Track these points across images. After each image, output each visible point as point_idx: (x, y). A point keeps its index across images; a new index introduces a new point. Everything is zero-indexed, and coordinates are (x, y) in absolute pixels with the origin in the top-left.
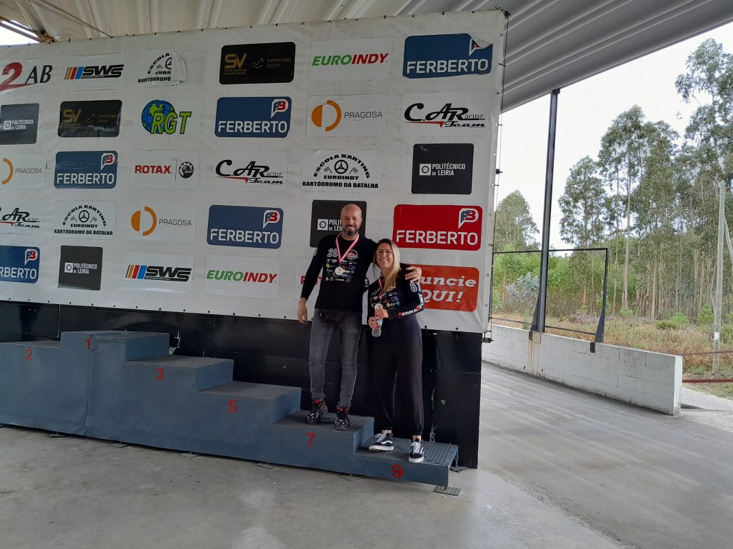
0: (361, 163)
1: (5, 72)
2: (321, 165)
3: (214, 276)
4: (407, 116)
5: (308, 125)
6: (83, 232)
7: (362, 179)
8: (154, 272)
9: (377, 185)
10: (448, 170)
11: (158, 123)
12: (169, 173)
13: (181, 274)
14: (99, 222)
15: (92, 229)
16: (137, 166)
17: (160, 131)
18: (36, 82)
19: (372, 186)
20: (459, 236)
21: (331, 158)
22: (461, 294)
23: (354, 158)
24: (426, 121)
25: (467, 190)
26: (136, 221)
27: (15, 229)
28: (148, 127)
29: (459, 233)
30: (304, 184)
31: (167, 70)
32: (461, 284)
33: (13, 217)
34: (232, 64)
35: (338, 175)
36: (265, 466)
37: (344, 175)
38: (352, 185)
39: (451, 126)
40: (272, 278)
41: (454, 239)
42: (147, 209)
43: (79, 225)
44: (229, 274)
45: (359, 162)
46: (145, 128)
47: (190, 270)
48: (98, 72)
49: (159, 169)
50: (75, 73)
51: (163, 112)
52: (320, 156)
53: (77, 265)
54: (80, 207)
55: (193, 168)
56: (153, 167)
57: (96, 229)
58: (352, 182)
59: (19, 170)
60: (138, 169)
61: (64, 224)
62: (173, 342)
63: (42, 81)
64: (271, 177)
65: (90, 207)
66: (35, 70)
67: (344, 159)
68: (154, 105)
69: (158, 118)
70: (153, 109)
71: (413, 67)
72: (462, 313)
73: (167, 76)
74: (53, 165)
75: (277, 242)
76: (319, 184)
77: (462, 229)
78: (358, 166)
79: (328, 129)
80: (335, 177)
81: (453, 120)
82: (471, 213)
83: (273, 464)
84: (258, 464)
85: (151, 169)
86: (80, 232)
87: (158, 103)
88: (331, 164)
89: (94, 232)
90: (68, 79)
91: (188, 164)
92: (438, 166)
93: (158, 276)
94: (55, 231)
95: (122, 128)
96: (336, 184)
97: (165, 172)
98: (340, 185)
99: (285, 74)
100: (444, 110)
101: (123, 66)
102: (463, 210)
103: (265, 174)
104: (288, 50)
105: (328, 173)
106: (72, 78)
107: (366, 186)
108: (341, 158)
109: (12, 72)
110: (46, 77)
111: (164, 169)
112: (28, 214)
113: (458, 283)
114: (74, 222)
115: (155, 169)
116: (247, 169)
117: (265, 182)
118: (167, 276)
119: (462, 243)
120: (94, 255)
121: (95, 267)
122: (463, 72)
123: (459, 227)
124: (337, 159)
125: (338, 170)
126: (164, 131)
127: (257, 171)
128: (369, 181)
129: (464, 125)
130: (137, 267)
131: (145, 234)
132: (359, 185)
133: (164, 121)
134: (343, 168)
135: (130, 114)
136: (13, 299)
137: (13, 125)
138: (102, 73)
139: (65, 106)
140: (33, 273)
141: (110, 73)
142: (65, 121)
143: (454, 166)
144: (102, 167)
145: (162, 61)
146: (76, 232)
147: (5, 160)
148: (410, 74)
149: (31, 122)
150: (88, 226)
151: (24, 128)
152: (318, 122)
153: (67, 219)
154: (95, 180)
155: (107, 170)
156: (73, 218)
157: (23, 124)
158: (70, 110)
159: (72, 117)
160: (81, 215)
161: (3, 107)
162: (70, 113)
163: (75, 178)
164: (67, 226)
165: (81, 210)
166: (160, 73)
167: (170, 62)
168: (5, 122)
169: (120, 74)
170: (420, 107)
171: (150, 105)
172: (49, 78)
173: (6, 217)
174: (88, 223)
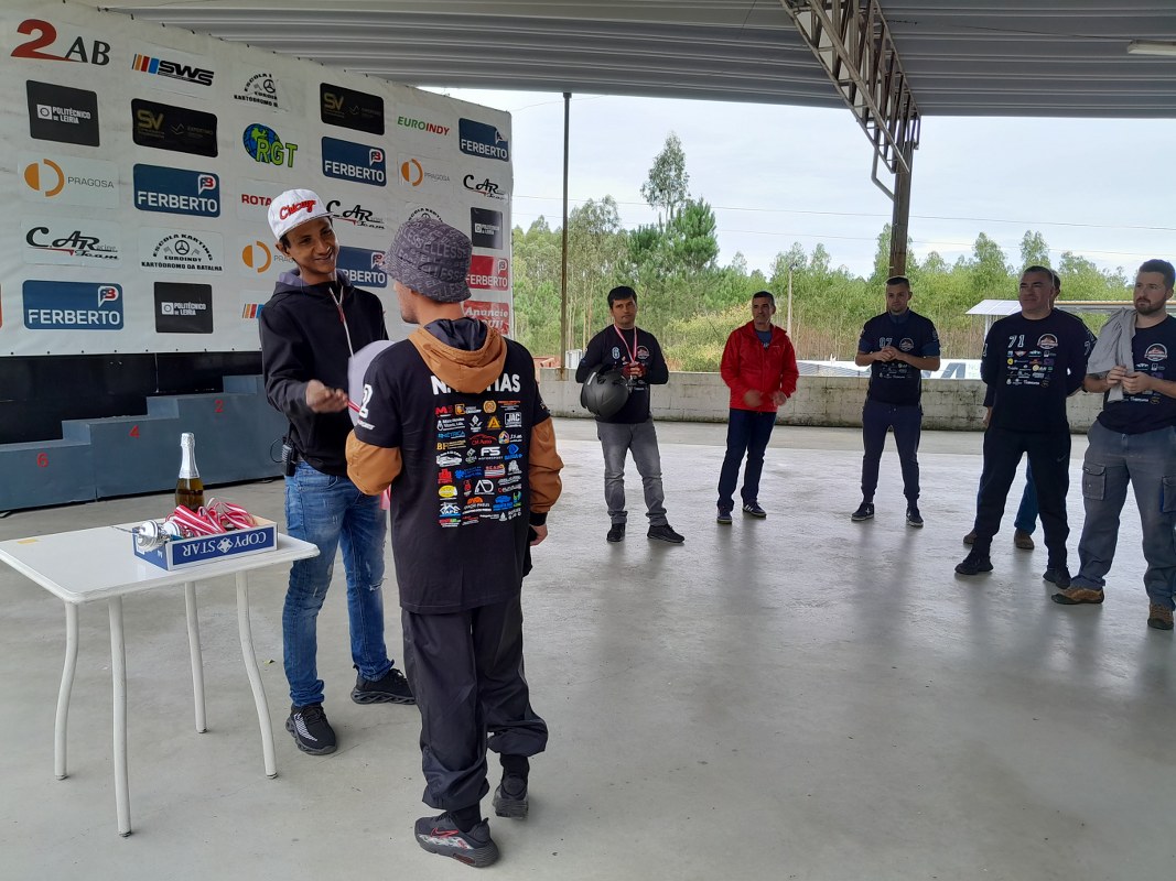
1: (26, 27)
2: (411, 216)
4: (465, 183)
5: (399, 178)
6: (184, 267)
10: (491, 230)
11: (264, 151)
14: (203, 255)
15: (196, 264)
16: (244, 196)
17: (267, 161)
18: (84, 59)
21: (419, 210)
24: (476, 189)
26: (248, 256)
27: (76, 259)
28: (253, 154)
29: (499, 278)
31: (267, 93)
32: (501, 315)
34: (331, 104)
39: (490, 197)
42: (259, 243)
43: (176, 258)
46: (250, 154)
48: (180, 73)
49: (268, 201)
50: (147, 64)
51: (267, 138)
52: (411, 208)
53: (179, 305)
54: (176, 236)
56: (262, 198)
57: (201, 264)
59: (76, 180)
60: (245, 198)
61: (155, 255)
63: (95, 61)
64: (375, 221)
65: (191, 238)
66: (79, 41)
68: (256, 130)
69: (263, 146)
70: (255, 134)
71: (465, 145)
73: (270, 100)
74: (129, 179)
75: (384, 281)
79: (414, 184)
81: (491, 193)
82: (503, 263)
85: (260, 200)
86: (178, 266)
87: (261, 128)
88: (419, 216)
89: (199, 267)
90: (137, 69)
92: (485, 226)
94: (143, 264)
95: (220, 149)
99: (377, 126)
101: (212, 73)
102: (500, 260)
103: (369, 218)
104: (377, 103)
108: (425, 212)
109: (37, 34)
110: (100, 58)
112: (96, 241)
114: (168, 254)
115: (265, 201)
116: (354, 212)
117: (371, 227)
119: (501, 285)
120: (202, 293)
121: (204, 307)
122: (492, 157)
123: (498, 273)
124: (423, 212)
126: (271, 161)
127: (362, 215)
129: (496, 197)
130: (254, 306)
131: (260, 270)
133: (270, 149)
135: (229, 135)
136: (88, 352)
137: (55, 114)
138: (186, 75)
139: (137, 105)
140: (114, 316)
141: (197, 78)
142: (141, 125)
143: (494, 228)
144: (200, 191)
145: (260, 81)
146: (173, 266)
147: (47, 162)
148: (464, 150)
149: (87, 115)
150: (190, 259)
151: (77, 121)
152: (407, 178)
153: (157, 249)
154: (193, 205)
155: (206, 194)
156: (166, 249)
157: (72, 116)
158: (147, 113)
159: (151, 121)
160: (179, 246)
161: (30, 84)
162: (148, 116)
163: (163, 199)
164: (160, 259)
165: (177, 239)
166: (260, 94)
167: (269, 84)
168: (39, 107)
169: (210, 83)
170: (472, 178)
171: (252, 127)
172: (106, 60)
173: (60, 243)
174: (188, 255)
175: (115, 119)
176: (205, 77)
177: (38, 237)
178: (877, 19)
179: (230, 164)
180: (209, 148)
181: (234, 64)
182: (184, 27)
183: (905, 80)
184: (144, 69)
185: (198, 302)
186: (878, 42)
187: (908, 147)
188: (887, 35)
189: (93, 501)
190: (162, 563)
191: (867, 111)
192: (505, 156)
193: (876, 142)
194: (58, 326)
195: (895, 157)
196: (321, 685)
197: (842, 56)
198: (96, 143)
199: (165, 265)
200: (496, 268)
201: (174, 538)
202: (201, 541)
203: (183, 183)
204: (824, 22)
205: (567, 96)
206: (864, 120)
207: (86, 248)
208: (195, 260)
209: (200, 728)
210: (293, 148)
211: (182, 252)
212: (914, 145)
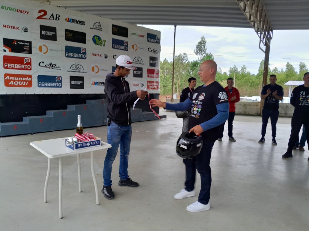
0: (141, 59)
1: (40, 12)
2: (134, 59)
4: (148, 50)
5: (131, 49)
6: (77, 72)
7: (142, 63)
14: (82, 69)
15: (80, 71)
17: (98, 45)
18: (54, 19)
21: (136, 57)
24: (151, 52)
25: (157, 66)
26: (93, 69)
27: (51, 70)
33: (49, 66)
34: (115, 30)
37: (139, 61)
38: (140, 64)
42: (96, 66)
43: (75, 70)
46: (94, 43)
48: (77, 22)
49: (98, 55)
50: (69, 20)
51: (98, 39)
52: (134, 56)
53: (76, 82)
57: (82, 71)
59: (51, 50)
60: (93, 54)
63: (56, 19)
65: (79, 64)
66: (52, 15)
67: (138, 58)
69: (97, 41)
70: (95, 38)
74: (64, 49)
76: (135, 63)
79: (135, 50)
81: (155, 52)
85: (96, 55)
86: (76, 72)
87: (97, 36)
88: (136, 59)
89: (81, 72)
90: (66, 21)
91: (106, 55)
92: (153, 61)
93: (100, 84)
94: (67, 71)
95: (87, 42)
96: (137, 63)
99: (126, 35)
100: (154, 50)
101: (85, 22)
102: (157, 70)
104: (126, 29)
105: (136, 61)
107: (142, 64)
109: (43, 13)
110: (57, 19)
111: (100, 55)
112: (56, 65)
113: (156, 84)
114: (73, 69)
118: (103, 84)
119: (156, 77)
120: (81, 79)
121: (82, 82)
122: (156, 43)
128: (143, 63)
130: (94, 82)
131: (96, 73)
133: (99, 42)
135: (89, 38)
136: (53, 93)
137: (46, 33)
138: (78, 23)
139: (66, 30)
140: (60, 84)
141: (81, 23)
142: (67, 36)
143: (155, 62)
144: (81, 53)
145: (97, 24)
146: (75, 72)
147: (44, 45)
148: (148, 41)
149: (54, 33)
150: (79, 70)
151: (51, 35)
152: (133, 49)
153: (71, 67)
154: (80, 56)
155: (83, 53)
156: (73, 67)
157: (50, 34)
158: (69, 32)
159: (70, 35)
160: (76, 67)
161: (41, 26)
162: (69, 33)
163: (72, 55)
164: (71, 70)
165: (75, 65)
166: (97, 27)
167: (99, 25)
168: (42, 31)
169: (84, 25)
170: (150, 48)
171: (95, 36)
172: (59, 19)
173: (47, 66)
174: (78, 69)
175: (61, 34)
176: (83, 23)
177: (41, 64)
178: (262, 3)
179: (89, 46)
180: (84, 41)
181: (90, 20)
182: (78, 10)
183: (269, 21)
184: (68, 21)
185: (81, 81)
186: (262, 10)
187: (269, 39)
188: (264, 8)
189: (53, 131)
190: (73, 148)
191: (258, 29)
192: (159, 43)
193: (260, 37)
194: (46, 87)
195: (266, 41)
196: (111, 181)
197: (252, 14)
198: (56, 40)
199: (72, 72)
200: (155, 72)
201: (76, 142)
202: (83, 143)
203: (77, 50)
204: (247, 5)
205: (175, 26)
206: (257, 31)
207: (53, 67)
208: (80, 70)
209: (80, 191)
210: (105, 41)
211: (77, 68)
212: (271, 38)
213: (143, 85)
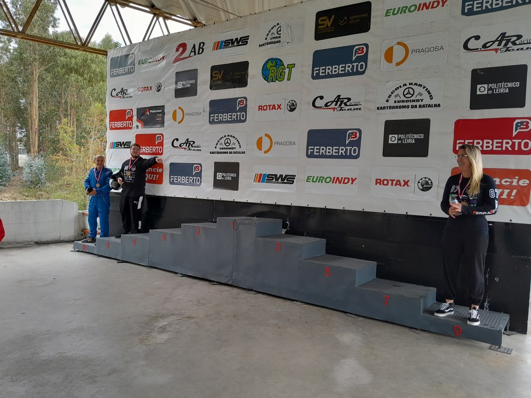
0: (425, 88)
1: (177, 50)
2: (392, 93)
3: (311, 180)
4: (465, 46)
5: (382, 63)
6: (227, 153)
7: (427, 101)
8: (272, 178)
9: (439, 104)
10: (503, 88)
12: (280, 109)
13: (289, 179)
14: (237, 146)
15: (233, 151)
16: (259, 106)
17: (274, 81)
18: (195, 54)
19: (435, 106)
20: (514, 144)
21: (400, 87)
22: (515, 191)
23: (419, 85)
24: (482, 49)
25: (522, 104)
26: (259, 144)
27: (187, 152)
28: (266, 78)
29: (513, 141)
30: (378, 108)
31: (278, 36)
32: (515, 183)
33: (185, 144)
34: (324, 24)
35: (406, 99)
36: (352, 316)
37: (411, 99)
38: (418, 106)
39: (506, 51)
40: (353, 181)
41: (508, 146)
42: (267, 135)
43: (225, 148)
44: (322, 178)
45: (424, 87)
46: (264, 79)
47: (295, 176)
48: (233, 43)
49: (274, 107)
50: (219, 45)
51: (276, 66)
52: (392, 85)
53: (224, 174)
54: (225, 136)
55: (296, 104)
57: (235, 151)
58: (418, 104)
59: (188, 114)
60: (261, 108)
61: (216, 148)
62: (285, 226)
63: (199, 54)
64: (352, 105)
65: (231, 136)
66: (194, 46)
67: (411, 86)
68: (270, 62)
69: (273, 71)
70: (270, 64)
71: (471, 7)
72: (515, 207)
73: (278, 40)
74: (208, 109)
75: (357, 153)
76: (390, 108)
77: (516, 137)
78: (423, 91)
79: (398, 64)
80: (403, 101)
81: (508, 47)
82: (525, 124)
83: (357, 315)
84: (347, 314)
85: (268, 107)
86: (225, 153)
87: (272, 60)
88: (400, 91)
89: (234, 153)
90: (214, 50)
91: (293, 102)
92: (493, 86)
93: (274, 180)
94: (211, 153)
95: (249, 81)
96: (404, 107)
97: (278, 109)
98: (408, 107)
100: (499, 39)
101: (249, 36)
102: (517, 121)
103: (348, 104)
104: (365, 7)
105: (398, 99)
106: (217, 49)
107: (429, 106)
108: (408, 86)
109: (181, 49)
110: (201, 50)
111: (277, 107)
112: (194, 142)
113: (512, 182)
114: (222, 146)
115: (271, 107)
116: (334, 101)
117: (348, 110)
118: (280, 180)
119: (516, 149)
120: (234, 167)
121: (235, 175)
123: (514, 135)
124: (406, 87)
125: (406, 96)
126: (277, 80)
127: (342, 102)
128: (433, 102)
129: (518, 50)
130: (261, 175)
131: (266, 152)
132: (424, 106)
133: (277, 72)
134: (410, 94)
135: (254, 70)
136: (187, 197)
137: (183, 85)
138: (236, 43)
139: (213, 69)
140: (198, 180)
141: (241, 43)
142: (214, 79)
144: (238, 109)
145: (275, 29)
146: (223, 152)
147: (180, 108)
148: (468, 13)
149: (194, 81)
151: (190, 86)
152: (390, 60)
153: (217, 144)
154: (234, 116)
155: (241, 109)
156: (220, 144)
157: (189, 84)
158: (217, 71)
159: (218, 76)
160: (226, 141)
161: (177, 74)
162: (217, 73)
163: (221, 117)
164: (218, 149)
165: (225, 138)
166: (274, 38)
167: (280, 29)
168: (178, 83)
169: (247, 43)
170: (478, 38)
171: (267, 62)
172: (203, 51)
173: (182, 145)
174: (230, 147)
176: (244, 41)
177: (175, 143)
180: (243, 82)
185: (233, 173)
194: (179, 184)
198: (196, 94)
199: (221, 153)
207: (190, 147)
208: (233, 148)
210: (291, 66)
211: (227, 144)
213: (426, 186)
